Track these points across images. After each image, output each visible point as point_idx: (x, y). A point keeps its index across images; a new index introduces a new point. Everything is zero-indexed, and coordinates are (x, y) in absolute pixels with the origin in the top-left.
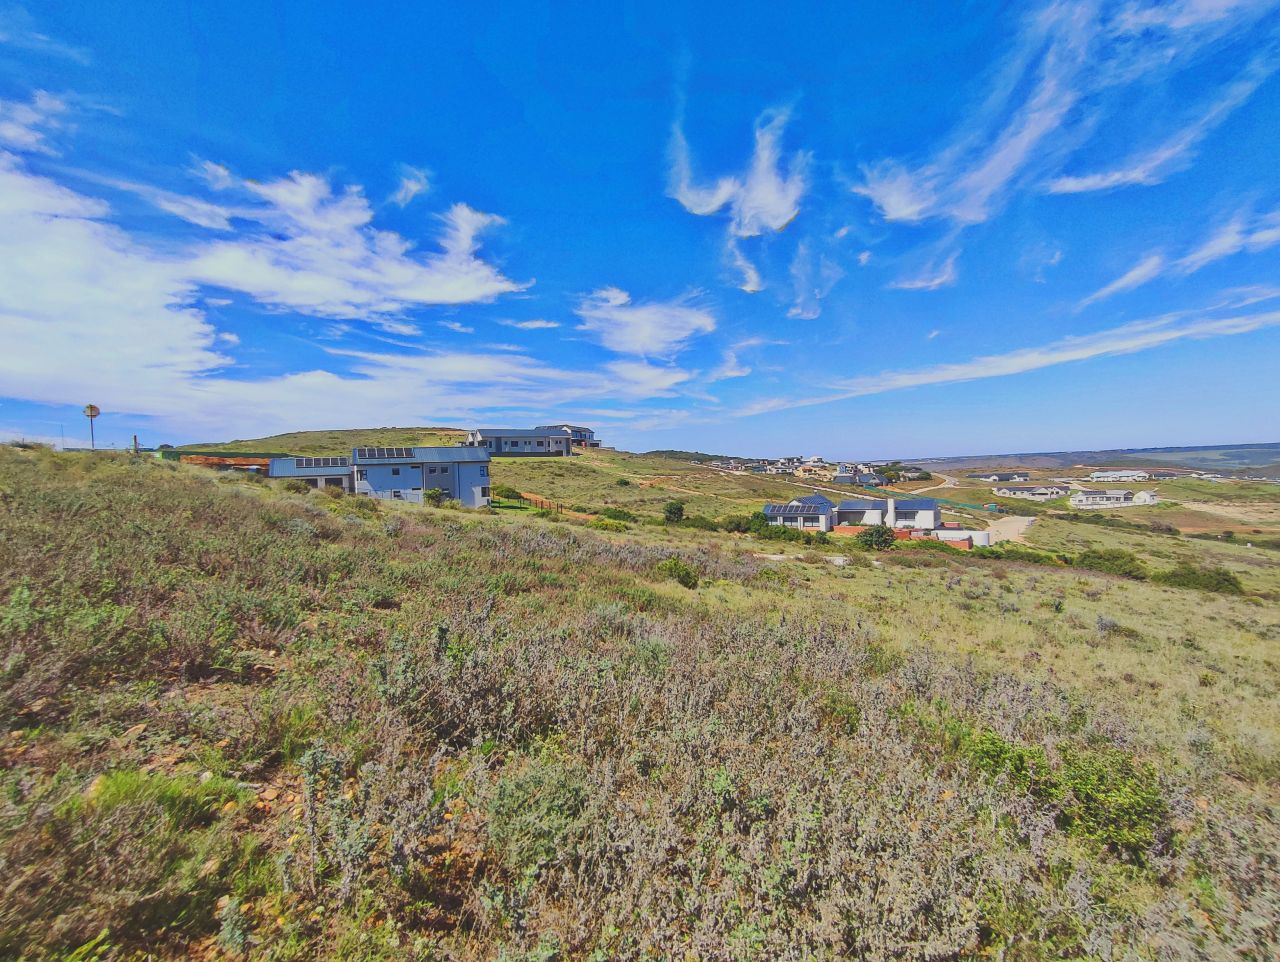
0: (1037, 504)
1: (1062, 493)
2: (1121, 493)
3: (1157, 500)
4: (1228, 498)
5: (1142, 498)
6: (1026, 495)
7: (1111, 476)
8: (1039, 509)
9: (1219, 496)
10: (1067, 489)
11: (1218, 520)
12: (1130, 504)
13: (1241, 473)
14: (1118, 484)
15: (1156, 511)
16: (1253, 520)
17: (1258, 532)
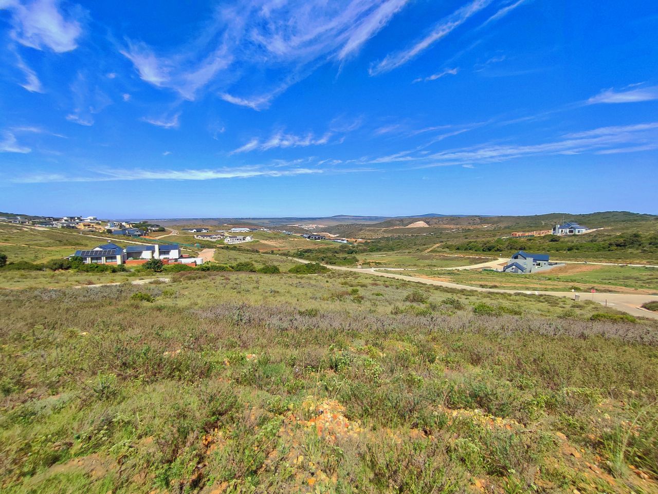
0: (213, 242)
1: (222, 237)
2: (242, 237)
3: (253, 240)
4: (271, 238)
5: (248, 239)
6: (208, 239)
7: (238, 230)
8: (214, 244)
9: (269, 237)
10: (223, 235)
11: (269, 246)
12: (245, 241)
13: (274, 228)
14: (241, 234)
15: (252, 244)
16: (278, 246)
17: (279, 250)
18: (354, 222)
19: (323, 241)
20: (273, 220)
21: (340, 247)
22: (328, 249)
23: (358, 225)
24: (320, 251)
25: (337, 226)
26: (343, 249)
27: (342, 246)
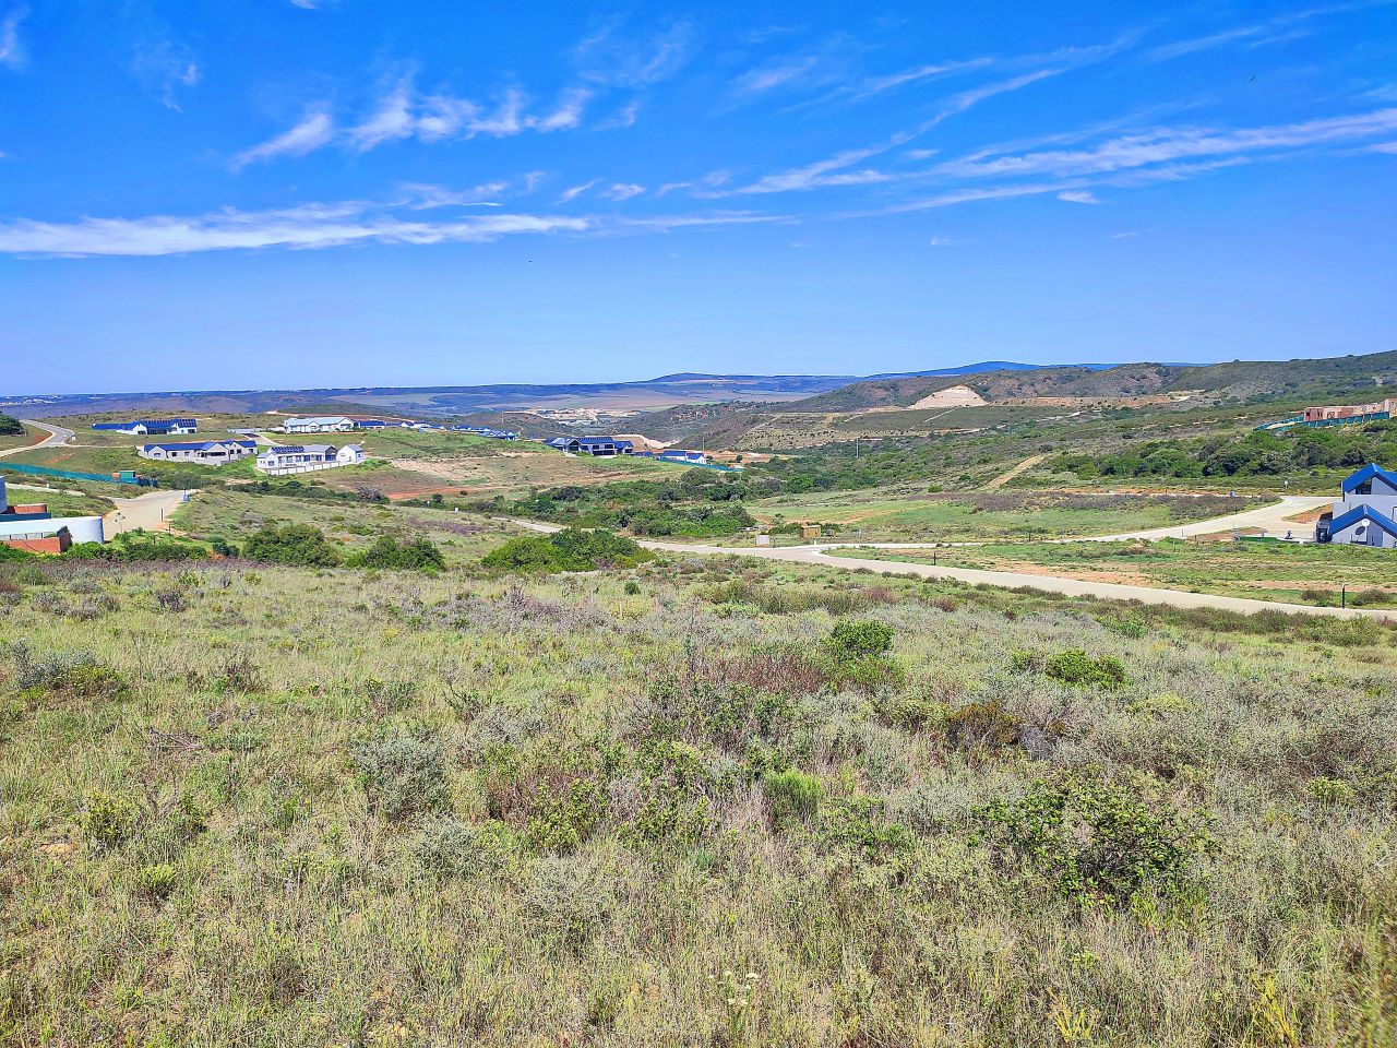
0: (209, 470)
1: (246, 451)
2: (321, 450)
3: (364, 458)
4: (435, 452)
5: (347, 455)
6: (193, 457)
7: (310, 424)
9: (427, 449)
10: (252, 444)
11: (427, 480)
12: (334, 465)
13: (449, 422)
14: (318, 436)
15: (363, 472)
16: (460, 479)
17: (464, 493)
18: (728, 396)
19: (622, 458)
20: (445, 394)
21: (684, 477)
22: (641, 487)
23: (743, 405)
24: (612, 493)
25: (673, 411)
26: (694, 484)
27: (690, 474)
